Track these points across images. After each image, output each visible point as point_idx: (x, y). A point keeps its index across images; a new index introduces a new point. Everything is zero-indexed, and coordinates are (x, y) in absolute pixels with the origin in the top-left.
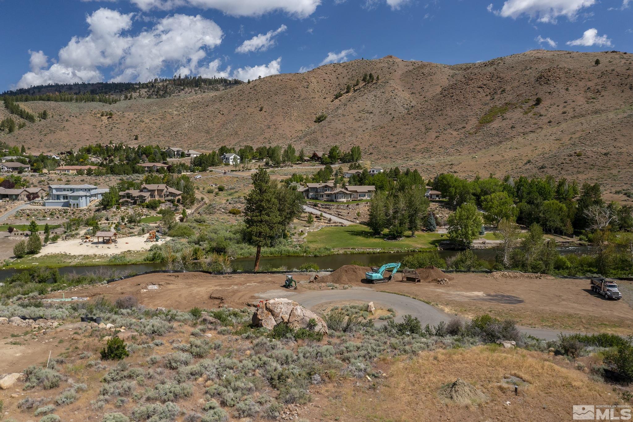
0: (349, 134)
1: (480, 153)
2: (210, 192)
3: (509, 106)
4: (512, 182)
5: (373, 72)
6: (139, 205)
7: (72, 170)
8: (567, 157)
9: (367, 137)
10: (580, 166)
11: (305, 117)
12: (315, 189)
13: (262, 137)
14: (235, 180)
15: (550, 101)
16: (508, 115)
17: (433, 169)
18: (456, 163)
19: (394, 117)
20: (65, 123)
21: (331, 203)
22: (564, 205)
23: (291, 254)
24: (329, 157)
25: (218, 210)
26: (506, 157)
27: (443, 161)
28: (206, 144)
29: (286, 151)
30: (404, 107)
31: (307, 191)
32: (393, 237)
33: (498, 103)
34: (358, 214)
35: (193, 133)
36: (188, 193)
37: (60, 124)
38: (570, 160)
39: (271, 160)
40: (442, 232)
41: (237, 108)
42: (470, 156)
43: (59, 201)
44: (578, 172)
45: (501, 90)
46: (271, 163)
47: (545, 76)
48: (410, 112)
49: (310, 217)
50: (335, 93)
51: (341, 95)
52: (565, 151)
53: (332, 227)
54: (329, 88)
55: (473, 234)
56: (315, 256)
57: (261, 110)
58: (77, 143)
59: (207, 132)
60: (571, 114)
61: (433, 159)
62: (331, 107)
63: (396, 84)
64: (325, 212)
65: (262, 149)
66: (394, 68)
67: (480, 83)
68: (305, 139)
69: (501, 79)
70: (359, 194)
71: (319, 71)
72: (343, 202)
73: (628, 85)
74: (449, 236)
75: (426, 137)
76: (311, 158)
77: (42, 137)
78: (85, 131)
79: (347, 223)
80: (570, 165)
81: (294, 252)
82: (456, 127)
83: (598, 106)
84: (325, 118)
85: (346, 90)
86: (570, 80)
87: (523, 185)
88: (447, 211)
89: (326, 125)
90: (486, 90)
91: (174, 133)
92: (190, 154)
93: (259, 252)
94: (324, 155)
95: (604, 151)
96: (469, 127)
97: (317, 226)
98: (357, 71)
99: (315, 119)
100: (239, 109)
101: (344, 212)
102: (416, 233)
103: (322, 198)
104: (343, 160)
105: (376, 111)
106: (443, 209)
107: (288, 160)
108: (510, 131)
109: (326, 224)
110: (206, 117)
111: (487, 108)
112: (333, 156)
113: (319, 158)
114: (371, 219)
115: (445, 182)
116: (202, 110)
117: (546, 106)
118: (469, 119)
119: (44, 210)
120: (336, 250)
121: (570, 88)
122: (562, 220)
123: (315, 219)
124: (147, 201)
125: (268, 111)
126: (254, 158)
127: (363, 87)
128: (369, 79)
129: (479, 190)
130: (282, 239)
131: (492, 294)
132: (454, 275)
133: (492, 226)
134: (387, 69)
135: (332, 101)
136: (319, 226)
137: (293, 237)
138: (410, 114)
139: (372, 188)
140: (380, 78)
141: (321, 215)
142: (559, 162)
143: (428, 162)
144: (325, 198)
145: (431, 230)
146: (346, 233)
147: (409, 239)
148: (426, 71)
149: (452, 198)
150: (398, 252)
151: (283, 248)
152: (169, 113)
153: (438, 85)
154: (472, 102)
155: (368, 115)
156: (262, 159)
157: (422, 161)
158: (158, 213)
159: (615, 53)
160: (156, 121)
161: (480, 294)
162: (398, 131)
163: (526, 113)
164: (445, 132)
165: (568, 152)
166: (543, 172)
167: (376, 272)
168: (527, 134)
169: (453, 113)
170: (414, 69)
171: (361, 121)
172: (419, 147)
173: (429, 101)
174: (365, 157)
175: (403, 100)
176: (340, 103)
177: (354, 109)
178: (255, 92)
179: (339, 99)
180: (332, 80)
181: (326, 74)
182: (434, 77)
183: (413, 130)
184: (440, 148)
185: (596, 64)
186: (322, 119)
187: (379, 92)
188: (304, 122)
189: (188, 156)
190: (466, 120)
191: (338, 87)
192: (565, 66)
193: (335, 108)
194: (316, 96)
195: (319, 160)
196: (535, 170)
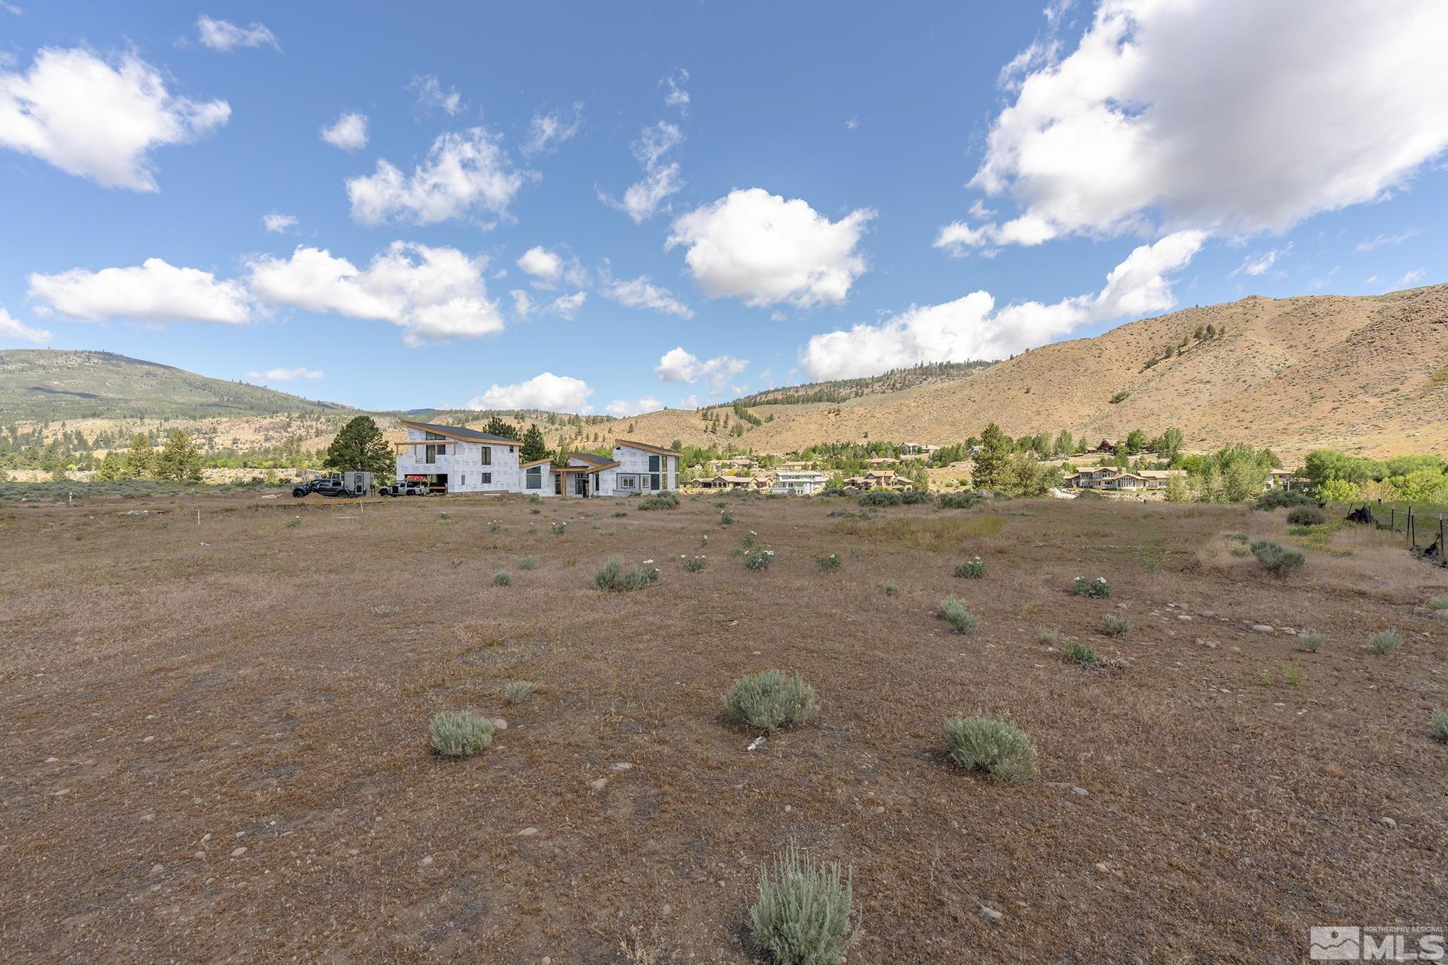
0: (1166, 415)
1: (1426, 428)
2: (948, 485)
5: (1214, 325)
7: (797, 466)
9: (1198, 417)
11: (1095, 397)
12: (1089, 475)
18: (1370, 445)
19: (1250, 386)
20: (791, 424)
21: (1113, 492)
24: (1128, 445)
27: (1341, 444)
29: (1059, 440)
30: (1271, 369)
31: (1078, 479)
35: (934, 426)
36: (919, 482)
37: (786, 424)
39: (1037, 452)
41: (994, 392)
46: (1036, 455)
48: (1282, 375)
50: (1147, 360)
51: (1154, 362)
54: (1136, 354)
57: (1027, 392)
58: (802, 443)
61: (1323, 442)
62: (1139, 380)
63: (1257, 336)
66: (1255, 312)
68: (1092, 426)
70: (1158, 481)
71: (1120, 332)
72: (1131, 491)
75: (1312, 410)
76: (1097, 448)
77: (768, 439)
78: (811, 431)
82: (1377, 391)
84: (1127, 396)
85: (1164, 354)
89: (1129, 405)
91: (911, 428)
92: (929, 450)
94: (1118, 443)
99: (1110, 399)
100: (997, 393)
104: (1150, 449)
105: (1218, 379)
107: (1062, 452)
110: (951, 406)
112: (1132, 445)
113: (1111, 447)
115: (1317, 462)
116: (947, 398)
118: (1409, 375)
124: (872, 489)
125: (1037, 392)
127: (1196, 347)
128: (1206, 334)
134: (1242, 316)
135: (1141, 372)
138: (1281, 379)
140: (1226, 330)
153: (1346, 328)
154: (1416, 348)
155: (1202, 386)
160: (889, 416)
162: (1256, 404)
164: (1353, 400)
169: (1370, 369)
170: (1295, 309)
171: (1189, 396)
172: (1296, 426)
173: (1322, 355)
174: (1191, 445)
175: (1270, 359)
176: (1154, 373)
177: (1177, 379)
178: (1020, 370)
179: (1153, 367)
180: (1141, 343)
181: (1132, 335)
182: (1337, 318)
183: (1287, 401)
184: (1339, 424)
186: (1121, 398)
187: (1224, 351)
188: (1092, 403)
189: (926, 453)
190: (1402, 378)
191: (1151, 352)
194: (1114, 367)
195: (1111, 450)
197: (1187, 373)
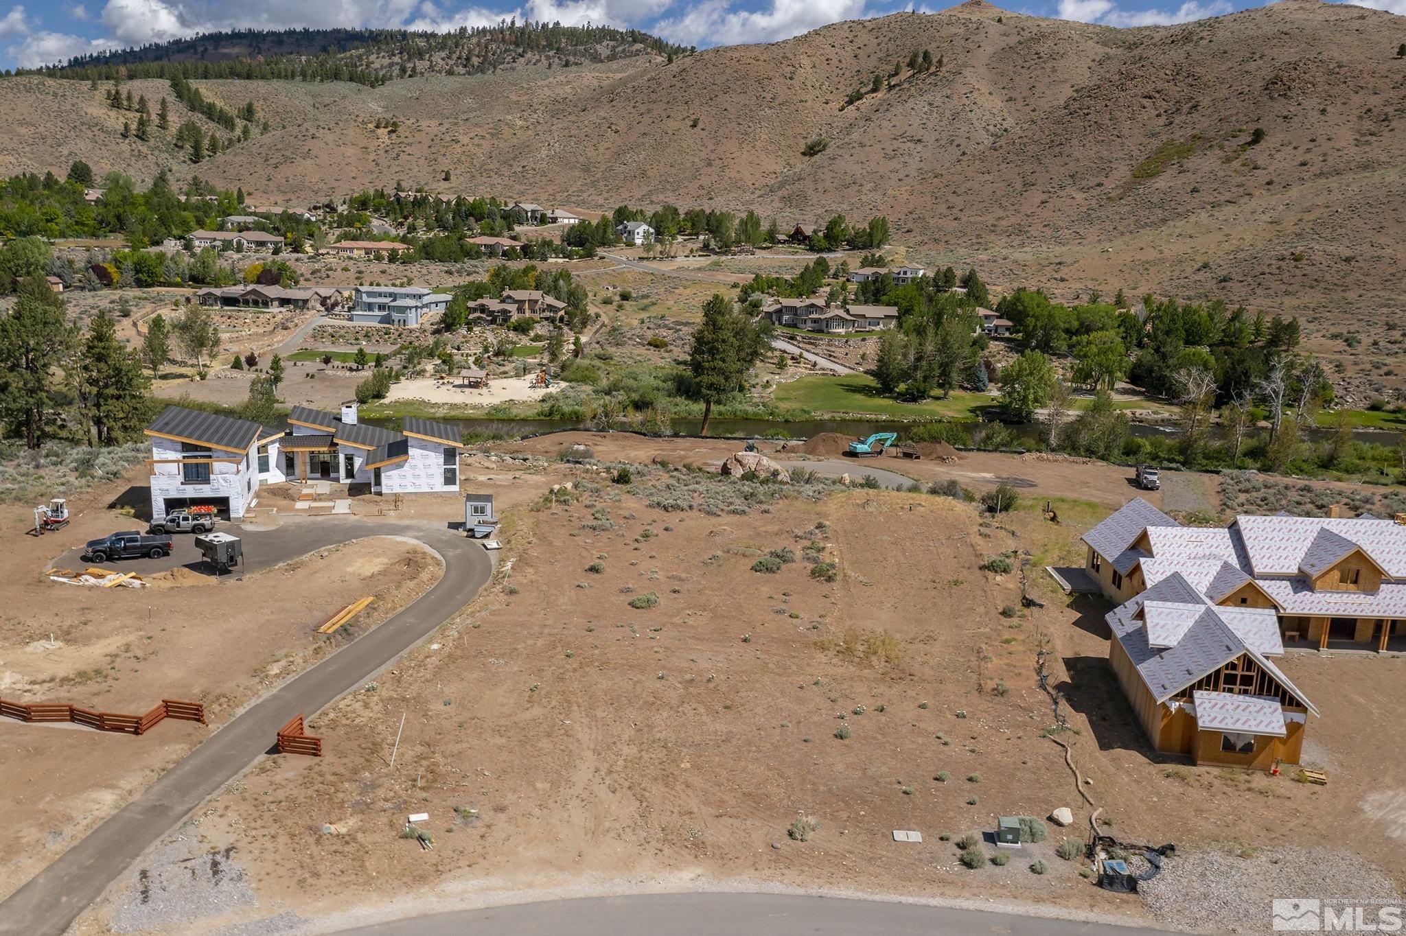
0: (869, 186)
1: (1119, 243)
2: (607, 302)
3: (1199, 141)
5: (931, 48)
6: (501, 325)
7: (358, 249)
8: (1274, 262)
9: (906, 196)
10: (1293, 281)
12: (793, 310)
13: (696, 184)
14: (649, 278)
15: (1281, 136)
16: (1192, 163)
17: (1024, 270)
18: (1068, 260)
19: (964, 154)
20: (310, 143)
21: (819, 336)
23: (749, 417)
24: (826, 236)
25: (629, 339)
26: (1167, 253)
27: (1044, 255)
28: (585, 195)
29: (744, 223)
30: (988, 131)
31: (779, 312)
32: (913, 396)
33: (1178, 134)
34: (863, 356)
35: (558, 169)
36: (576, 307)
37: (301, 143)
39: (715, 238)
40: (994, 393)
41: (646, 119)
42: (1098, 249)
43: (371, 313)
44: (1287, 293)
45: (1190, 105)
46: (713, 244)
47: (1285, 79)
48: (997, 145)
49: (782, 359)
50: (849, 91)
51: (860, 97)
52: (1278, 248)
53: (818, 377)
54: (837, 80)
55: (1037, 400)
56: (787, 421)
57: (694, 126)
58: (335, 184)
59: (586, 169)
60: (1315, 169)
61: (1028, 249)
62: (839, 123)
63: (976, 77)
64: (807, 351)
65: (697, 215)
66: (978, 38)
67: (1149, 88)
69: (1194, 80)
70: (868, 321)
71: (819, 40)
72: (839, 335)
74: (999, 400)
75: (1023, 201)
76: (789, 236)
77: (270, 170)
78: (349, 160)
79: (843, 371)
80: (1276, 277)
81: (756, 414)
82: (1084, 183)
83: (1375, 153)
84: (824, 147)
85: (871, 86)
86: (1332, 92)
88: (1016, 357)
89: (826, 164)
90: (1159, 103)
91: (520, 169)
92: (556, 218)
93: (708, 410)
94: (815, 232)
95: (1348, 253)
96: (1109, 185)
97: (794, 374)
98: (898, 42)
99: (803, 148)
100: (650, 121)
101: (840, 352)
102: (951, 393)
103: (803, 326)
104: (853, 245)
105: (929, 138)
106: (1010, 354)
107: (748, 240)
108: (1188, 198)
109: (807, 372)
110: (582, 135)
111: (1155, 143)
112: (832, 237)
113: (806, 238)
114: (880, 368)
115: (1020, 308)
117: (1272, 146)
118: (1114, 166)
119: (354, 327)
120: (819, 413)
121: (1329, 109)
123: (790, 362)
124: (513, 320)
125: (708, 127)
126: (680, 232)
127: (909, 80)
128: (921, 63)
129: (1076, 324)
130: (736, 393)
131: (1004, 476)
133: (1084, 387)
134: (963, 42)
135: (842, 109)
136: (796, 374)
137: (753, 390)
138: (995, 150)
139: (893, 311)
140: (945, 60)
142: (1258, 270)
143: (1017, 255)
144: (809, 324)
145: (978, 389)
146: (839, 389)
147: (938, 402)
148: (1044, 49)
149: (1029, 335)
151: (738, 406)
152: (507, 124)
153: (1065, 82)
154: (1125, 129)
155: (912, 145)
156: (697, 234)
157: (1004, 252)
158: (532, 340)
160: (482, 142)
161: (990, 475)
162: (968, 185)
163: (1228, 160)
164: (1061, 193)
165: (1283, 250)
166: (1223, 288)
167: (863, 443)
168: (1219, 205)
169: (1083, 152)
170: (1020, 43)
171: (896, 159)
172: (1004, 223)
173: (1039, 122)
174: (896, 237)
175: (988, 116)
176: (857, 114)
177: (885, 131)
178: (684, 85)
179: (856, 104)
180: (844, 61)
181: (833, 46)
182: (1060, 64)
183: (999, 185)
184: (1045, 226)
185: (1398, 53)
186: (817, 149)
187: (939, 95)
188: (780, 153)
189: (552, 222)
190: (1108, 169)
191: (856, 78)
192: (1335, 55)
193: (847, 125)
194: (809, 97)
195: (807, 242)
196: (1211, 285)
197: (897, 124)
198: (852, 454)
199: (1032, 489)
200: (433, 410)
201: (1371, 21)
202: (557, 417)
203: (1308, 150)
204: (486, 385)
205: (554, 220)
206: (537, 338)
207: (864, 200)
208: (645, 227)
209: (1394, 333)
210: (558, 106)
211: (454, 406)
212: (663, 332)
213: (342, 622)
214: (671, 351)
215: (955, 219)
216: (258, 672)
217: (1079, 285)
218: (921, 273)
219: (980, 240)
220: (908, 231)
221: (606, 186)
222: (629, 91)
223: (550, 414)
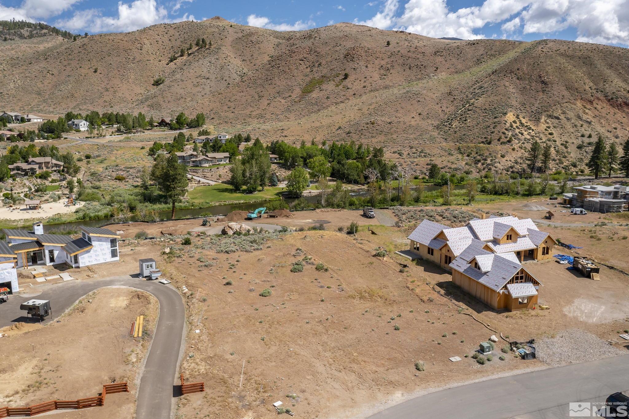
0: (189, 99)
1: (303, 120)
2: (80, 160)
3: (324, 79)
4: (327, 147)
5: (205, 37)
6: (31, 176)
8: (365, 125)
9: (208, 103)
10: (373, 132)
11: (142, 80)
13: (102, 100)
14: (96, 147)
15: (354, 76)
16: (324, 87)
17: (268, 133)
18: (286, 128)
19: (229, 84)
21: (198, 168)
22: (360, 164)
23: (182, 208)
24: (177, 122)
25: (104, 177)
26: (323, 123)
27: (275, 126)
29: (137, 118)
30: (237, 74)
32: (250, 191)
33: (316, 75)
34: (220, 176)
35: (22, 94)
36: (69, 163)
38: (367, 127)
39: (123, 125)
40: (283, 186)
41: (68, 69)
42: (297, 123)
44: (372, 137)
45: (318, 63)
46: (122, 128)
47: (351, 54)
48: (243, 80)
50: (170, 56)
51: (175, 58)
52: (364, 120)
53: (202, 187)
55: (303, 187)
56: (200, 208)
57: (95, 72)
59: (39, 94)
60: (369, 89)
61: (267, 124)
62: (168, 71)
63: (227, 51)
64: (194, 175)
65: (109, 115)
66: (224, 34)
67: (301, 56)
69: (318, 54)
70: (217, 160)
71: (151, 32)
72: (206, 167)
73: (408, 66)
74: (288, 189)
75: (260, 104)
76: (159, 123)
79: (213, 183)
80: (367, 131)
81: (185, 207)
82: (284, 95)
83: (388, 83)
84: (163, 81)
85: (180, 53)
86: (368, 59)
87: (334, 149)
88: (284, 170)
90: (306, 63)
92: (30, 119)
93: (174, 207)
94: (171, 121)
95: (389, 121)
96: (294, 96)
98: (189, 34)
99: (152, 82)
100: (72, 69)
101: (209, 175)
102: (265, 188)
103: (188, 164)
104: (190, 126)
105: (213, 77)
106: (281, 169)
107: (140, 126)
108: (326, 101)
109: (197, 185)
111: (308, 79)
112: (180, 123)
114: (232, 180)
115: (282, 149)
117: (352, 80)
118: (294, 88)
120: (213, 203)
121: (368, 66)
122: (358, 175)
124: (37, 173)
125: (103, 73)
126: (103, 123)
127: (197, 51)
128: (202, 44)
129: (305, 155)
131: (316, 220)
132: (295, 213)
133: (315, 180)
134: (218, 35)
135: (168, 64)
138: (243, 82)
139: (227, 154)
140: (212, 43)
141: (192, 178)
142: (360, 128)
143: (263, 127)
144: (191, 163)
145: (274, 185)
146: (215, 191)
147: (261, 192)
149: (286, 160)
150: (255, 202)
154: (295, 73)
155: (205, 80)
156: (113, 124)
157: (258, 126)
158: (51, 182)
159: (402, 33)
161: (310, 221)
162: (234, 97)
163: (337, 86)
164: (275, 100)
165: (366, 120)
166: (349, 136)
167: (253, 213)
168: (338, 103)
169: (281, 83)
170: (243, 36)
171: (199, 87)
172: (254, 113)
173: (260, 70)
174: (208, 122)
175: (236, 67)
176: (175, 66)
177: (192, 74)
178: (86, 52)
179: (174, 62)
180: (164, 42)
181: (158, 35)
182: (261, 46)
183: (248, 97)
184: (272, 114)
185: (387, 44)
186: (160, 82)
187: (213, 58)
188: (142, 85)
189: (28, 121)
190: (292, 90)
191: (172, 50)
192: (366, 45)
193: (171, 71)
194: (151, 59)
195: (168, 125)
196: (344, 135)
197: (197, 71)
198: (250, 219)
199: (330, 224)
200: (15, 224)
201: (373, 31)
202: (88, 219)
203: (365, 82)
204: (40, 207)
205: (29, 120)
206: (53, 181)
207: (188, 105)
208: (84, 122)
209: (413, 149)
210: (14, 62)
211: (26, 220)
212: (121, 173)
213: (141, 330)
214: (127, 181)
215: (232, 112)
216: (127, 362)
217: (293, 138)
218: (227, 137)
219: (245, 121)
220: (212, 119)
221: (52, 102)
222: (55, 54)
223: (84, 218)
